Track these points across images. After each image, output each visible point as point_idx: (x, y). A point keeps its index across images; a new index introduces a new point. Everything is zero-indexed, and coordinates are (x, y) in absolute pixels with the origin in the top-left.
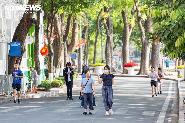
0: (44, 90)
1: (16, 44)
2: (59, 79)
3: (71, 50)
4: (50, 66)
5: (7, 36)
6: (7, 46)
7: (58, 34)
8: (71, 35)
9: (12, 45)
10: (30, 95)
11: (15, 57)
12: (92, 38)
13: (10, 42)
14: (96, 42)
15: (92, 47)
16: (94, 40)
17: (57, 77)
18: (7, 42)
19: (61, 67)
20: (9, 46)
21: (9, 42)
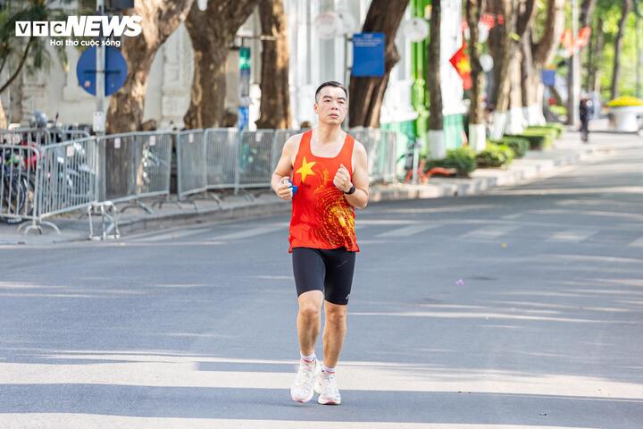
0: (452, 176)
1: (372, 41)
2: (500, 144)
3: (544, 58)
4: (474, 106)
5: (350, 19)
6: (346, 46)
7: (503, 12)
8: (544, 16)
9: (360, 43)
10: (411, 189)
11: (368, 79)
12: (610, 26)
13: (356, 36)
14: (619, 35)
15: (609, 51)
16: (615, 29)
17: (498, 136)
18: (345, 36)
19: (509, 108)
20: (350, 45)
21: (350, 36)
